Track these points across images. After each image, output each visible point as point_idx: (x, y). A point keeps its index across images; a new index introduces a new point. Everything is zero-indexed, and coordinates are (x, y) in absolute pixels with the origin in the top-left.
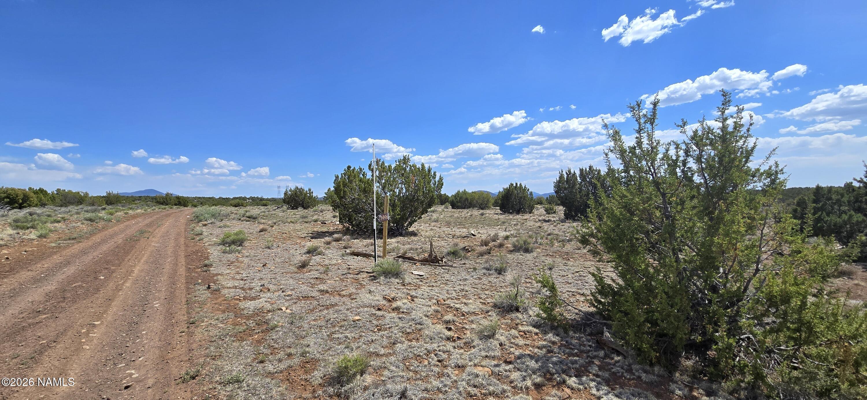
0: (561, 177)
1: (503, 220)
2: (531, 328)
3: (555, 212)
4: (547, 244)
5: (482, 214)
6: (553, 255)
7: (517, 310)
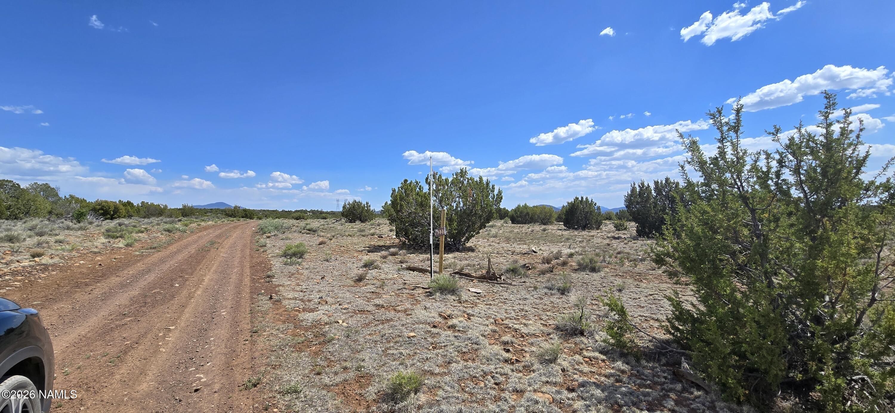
0: (633, 190)
1: (567, 237)
2: (597, 354)
3: (625, 229)
4: (616, 263)
5: (544, 230)
6: (623, 276)
7: (582, 333)
